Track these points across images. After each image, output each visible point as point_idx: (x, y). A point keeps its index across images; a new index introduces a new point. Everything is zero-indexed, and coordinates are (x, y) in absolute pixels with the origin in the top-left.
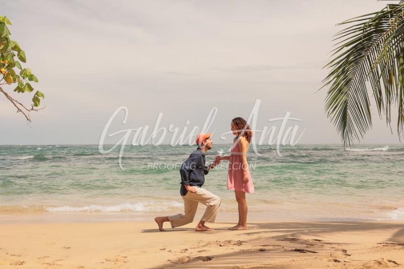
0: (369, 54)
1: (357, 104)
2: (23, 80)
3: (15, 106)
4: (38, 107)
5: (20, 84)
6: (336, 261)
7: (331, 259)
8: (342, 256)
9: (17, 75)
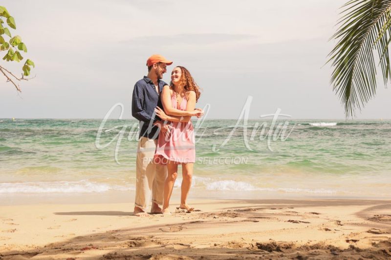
0: (378, 21)
1: (362, 73)
2: (12, 48)
3: (5, 75)
4: (28, 76)
5: (10, 53)
6: (327, 230)
7: (322, 228)
8: (335, 225)
9: (6, 43)
